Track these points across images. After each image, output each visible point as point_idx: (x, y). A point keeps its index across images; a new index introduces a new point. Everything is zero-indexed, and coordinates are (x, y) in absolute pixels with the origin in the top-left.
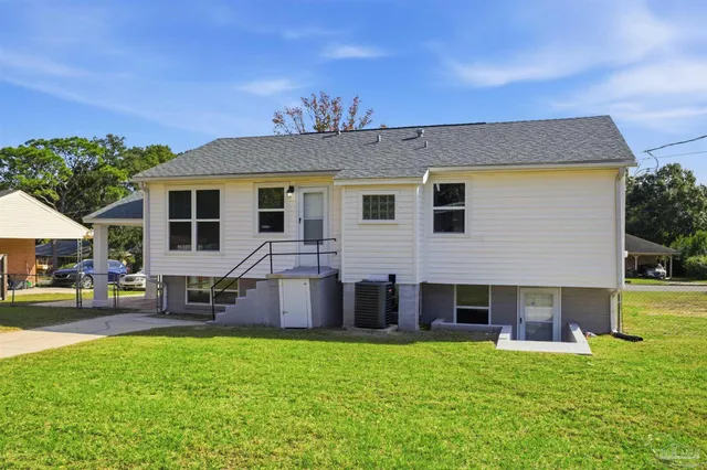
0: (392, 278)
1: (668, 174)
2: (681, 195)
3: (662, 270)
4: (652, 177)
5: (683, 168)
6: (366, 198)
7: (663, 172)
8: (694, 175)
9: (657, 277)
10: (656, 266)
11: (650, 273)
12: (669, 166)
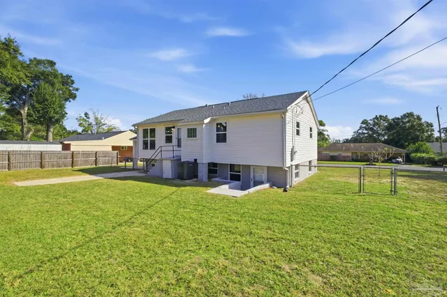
0: (196, 160)
1: (407, 117)
2: (413, 126)
3: (400, 160)
4: (399, 118)
5: (415, 114)
6: (188, 129)
7: (405, 116)
8: (421, 117)
9: (398, 163)
10: (397, 158)
11: (394, 161)
12: (408, 113)
